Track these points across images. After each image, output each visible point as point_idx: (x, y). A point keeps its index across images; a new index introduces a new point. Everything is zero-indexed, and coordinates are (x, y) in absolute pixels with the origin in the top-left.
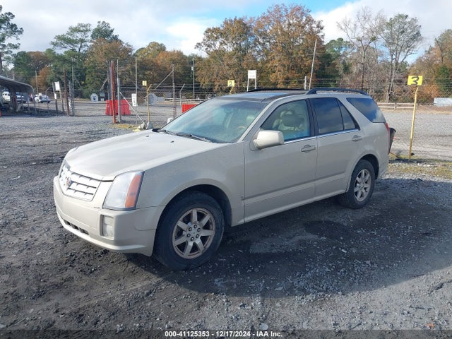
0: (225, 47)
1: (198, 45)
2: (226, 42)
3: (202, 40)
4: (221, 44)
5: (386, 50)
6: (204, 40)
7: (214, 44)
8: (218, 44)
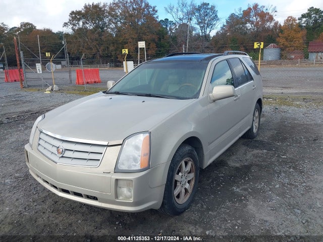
0: (87, 26)
1: (66, 24)
2: (88, 22)
3: (68, 21)
4: (84, 23)
5: (198, 27)
6: (70, 20)
7: (78, 23)
8: (81, 23)
